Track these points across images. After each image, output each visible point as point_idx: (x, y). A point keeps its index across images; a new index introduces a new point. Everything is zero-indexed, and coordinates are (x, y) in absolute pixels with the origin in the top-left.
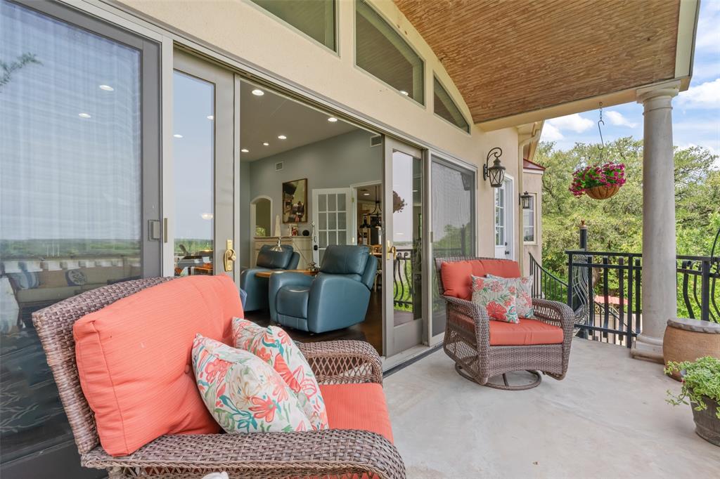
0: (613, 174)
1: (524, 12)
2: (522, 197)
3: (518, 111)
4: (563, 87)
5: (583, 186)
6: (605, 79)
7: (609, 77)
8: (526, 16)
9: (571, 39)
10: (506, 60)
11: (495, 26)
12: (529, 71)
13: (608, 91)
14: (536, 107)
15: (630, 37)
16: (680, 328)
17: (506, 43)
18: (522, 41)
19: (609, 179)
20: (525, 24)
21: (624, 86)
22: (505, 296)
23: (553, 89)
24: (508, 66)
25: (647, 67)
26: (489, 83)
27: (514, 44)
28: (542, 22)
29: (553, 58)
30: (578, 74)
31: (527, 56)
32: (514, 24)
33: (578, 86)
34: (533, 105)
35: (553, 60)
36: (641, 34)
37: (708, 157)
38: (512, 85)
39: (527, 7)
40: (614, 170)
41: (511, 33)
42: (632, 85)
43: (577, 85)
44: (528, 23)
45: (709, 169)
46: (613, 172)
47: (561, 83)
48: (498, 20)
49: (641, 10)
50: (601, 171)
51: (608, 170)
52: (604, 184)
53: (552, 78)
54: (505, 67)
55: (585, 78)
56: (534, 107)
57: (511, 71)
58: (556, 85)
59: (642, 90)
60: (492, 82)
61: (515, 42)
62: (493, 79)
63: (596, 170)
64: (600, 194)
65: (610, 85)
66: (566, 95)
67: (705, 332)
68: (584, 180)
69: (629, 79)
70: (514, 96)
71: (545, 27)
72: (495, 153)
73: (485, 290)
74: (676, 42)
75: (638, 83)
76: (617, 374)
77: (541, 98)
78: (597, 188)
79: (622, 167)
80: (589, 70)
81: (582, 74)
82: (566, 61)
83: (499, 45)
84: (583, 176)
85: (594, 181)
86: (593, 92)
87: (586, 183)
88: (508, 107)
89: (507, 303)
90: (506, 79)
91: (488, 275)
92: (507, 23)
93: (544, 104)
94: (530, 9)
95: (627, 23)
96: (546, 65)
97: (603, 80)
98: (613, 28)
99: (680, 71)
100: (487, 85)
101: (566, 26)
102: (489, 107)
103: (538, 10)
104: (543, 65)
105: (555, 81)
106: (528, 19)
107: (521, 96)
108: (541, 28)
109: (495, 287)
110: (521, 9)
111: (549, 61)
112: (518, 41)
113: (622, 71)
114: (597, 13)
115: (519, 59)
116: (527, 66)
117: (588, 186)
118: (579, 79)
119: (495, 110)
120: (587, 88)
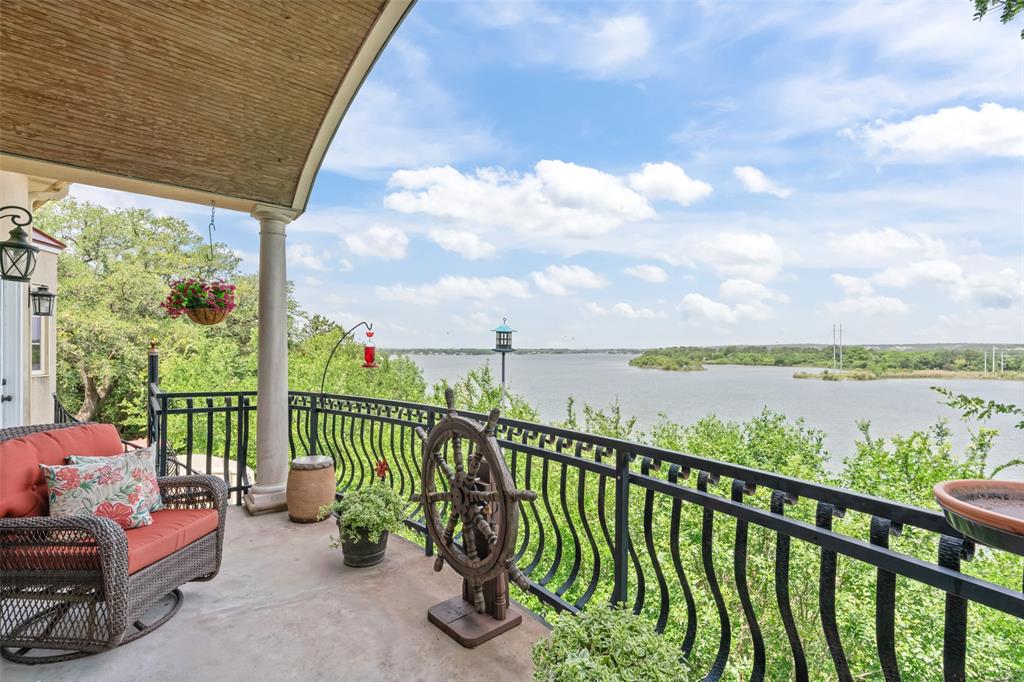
0: (223, 294)
1: (149, 40)
2: (34, 295)
3: (85, 164)
4: (172, 164)
5: (184, 305)
6: (227, 178)
7: (232, 178)
8: (151, 47)
9: (201, 113)
10: (89, 80)
11: (89, 23)
12: (124, 116)
13: (227, 193)
14: (120, 172)
15: (264, 148)
16: (304, 469)
17: (99, 58)
18: (129, 73)
19: (219, 301)
20: (145, 56)
21: (244, 195)
22: (128, 487)
23: (156, 158)
24: (88, 91)
25: (270, 185)
26: (35, 95)
27: (115, 69)
28: (171, 70)
29: (170, 121)
30: (196, 156)
31: (130, 97)
32: (126, 43)
33: (193, 171)
34: (117, 167)
35: (168, 124)
36: (275, 152)
37: (233, 258)
38: (84, 120)
39: (158, 39)
40: (224, 291)
41: (115, 52)
42: (254, 197)
43: (191, 169)
44: (148, 57)
45: (234, 272)
46: (224, 294)
47: (169, 157)
48: (98, 20)
49: (282, 130)
50: (208, 288)
51: (217, 290)
52: (210, 306)
53: (158, 144)
54: (81, 89)
55: (203, 166)
56: (118, 170)
57: (91, 101)
58: (161, 155)
59: (262, 207)
60: (43, 96)
61: (116, 67)
62: (47, 92)
63: (203, 287)
64: (206, 318)
65: (232, 187)
66: (172, 174)
67: (324, 467)
68: (186, 295)
69: (252, 190)
70: (82, 137)
71: (173, 78)
72: (14, 217)
73: (85, 486)
74: (300, 175)
75: (260, 198)
76: (251, 541)
77: (132, 162)
78: (202, 310)
79: (232, 288)
80: (211, 159)
81: (201, 159)
82: (186, 134)
83: (84, 53)
84: (184, 291)
85: (198, 300)
86: (211, 186)
87: (189, 301)
88: (64, 150)
89: (132, 498)
90: (77, 106)
91: (74, 458)
92: (115, 35)
93: (136, 173)
94: (160, 44)
95: (266, 134)
96: (153, 124)
97: (225, 178)
98: (251, 130)
99: (297, 203)
100: (26, 94)
101: (201, 96)
102: (19, 133)
103: (171, 54)
104: (151, 121)
105: (161, 150)
106: (151, 53)
107: (97, 143)
108: (167, 76)
109: (105, 477)
110: (148, 35)
111: (162, 121)
112: (123, 69)
113: (246, 178)
114: (242, 106)
115: (114, 92)
116: (124, 109)
117: (190, 305)
118: (195, 163)
119: (29, 142)
120: (204, 179)
